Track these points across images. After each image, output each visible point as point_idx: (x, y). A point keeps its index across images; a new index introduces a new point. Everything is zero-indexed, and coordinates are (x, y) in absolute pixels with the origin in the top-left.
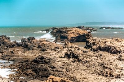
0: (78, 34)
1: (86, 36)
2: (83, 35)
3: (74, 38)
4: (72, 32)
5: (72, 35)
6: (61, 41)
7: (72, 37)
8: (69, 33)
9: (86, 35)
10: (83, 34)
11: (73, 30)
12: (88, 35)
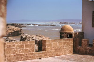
0: (13, 30)
3: (11, 33)
8: (8, 30)
9: (19, 31)
10: (17, 31)
11: (10, 28)
12: (21, 31)
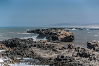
0: (66, 35)
1: (72, 37)
2: (69, 36)
4: (61, 34)
5: (62, 37)
6: (53, 41)
7: (62, 38)
8: (59, 35)
11: (62, 32)
